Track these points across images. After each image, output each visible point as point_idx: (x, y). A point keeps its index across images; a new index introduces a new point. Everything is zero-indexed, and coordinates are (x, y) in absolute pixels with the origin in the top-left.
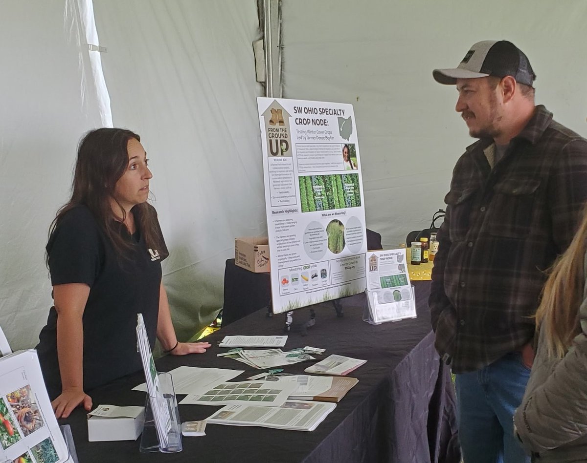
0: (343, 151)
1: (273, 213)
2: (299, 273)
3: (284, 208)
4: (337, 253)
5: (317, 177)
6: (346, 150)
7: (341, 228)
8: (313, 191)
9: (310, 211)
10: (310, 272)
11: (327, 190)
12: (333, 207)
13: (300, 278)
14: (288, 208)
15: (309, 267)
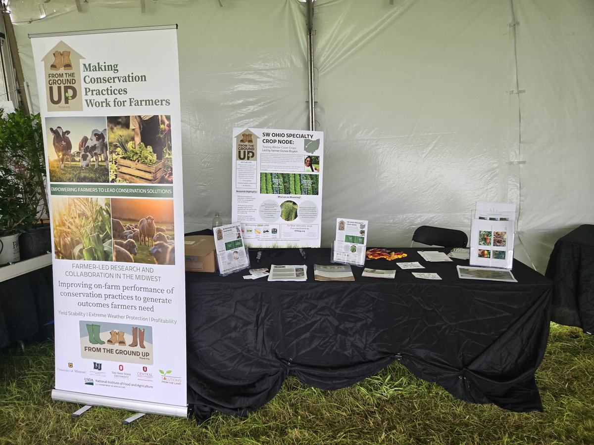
0: (305, 160)
1: (237, 191)
2: (253, 228)
3: (246, 190)
4: (288, 220)
5: (277, 175)
6: (309, 159)
7: (295, 207)
8: (272, 181)
9: (267, 193)
10: (262, 229)
11: (284, 182)
12: (290, 193)
13: (253, 231)
14: (249, 190)
15: (262, 226)
